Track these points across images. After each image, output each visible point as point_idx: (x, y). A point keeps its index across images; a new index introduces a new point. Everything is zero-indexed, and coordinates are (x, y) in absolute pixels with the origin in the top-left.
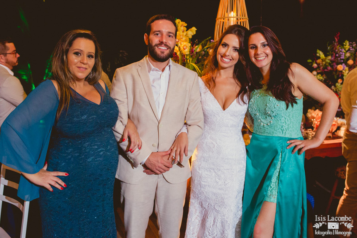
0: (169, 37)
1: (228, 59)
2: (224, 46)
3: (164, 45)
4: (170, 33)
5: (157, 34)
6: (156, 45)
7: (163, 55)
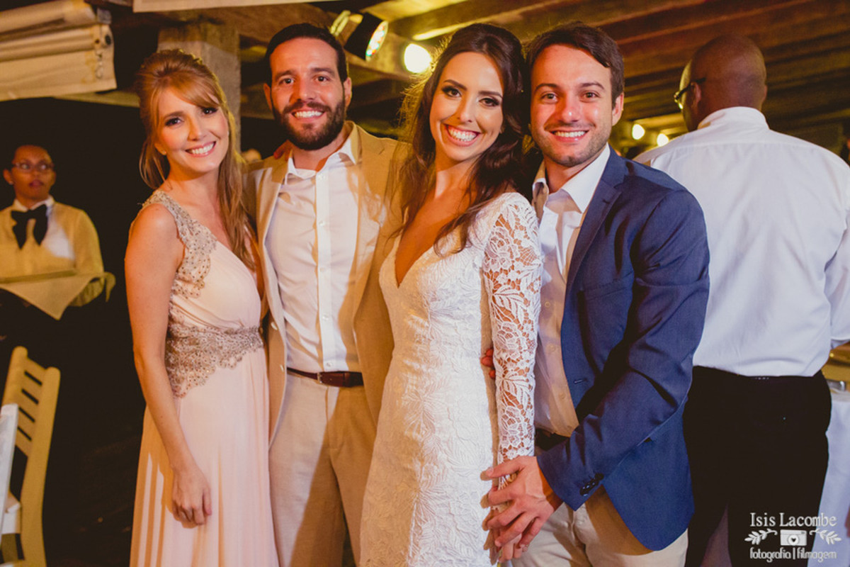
0: (320, 83)
1: (469, 131)
2: (450, 93)
5: (287, 81)
7: (309, 133)
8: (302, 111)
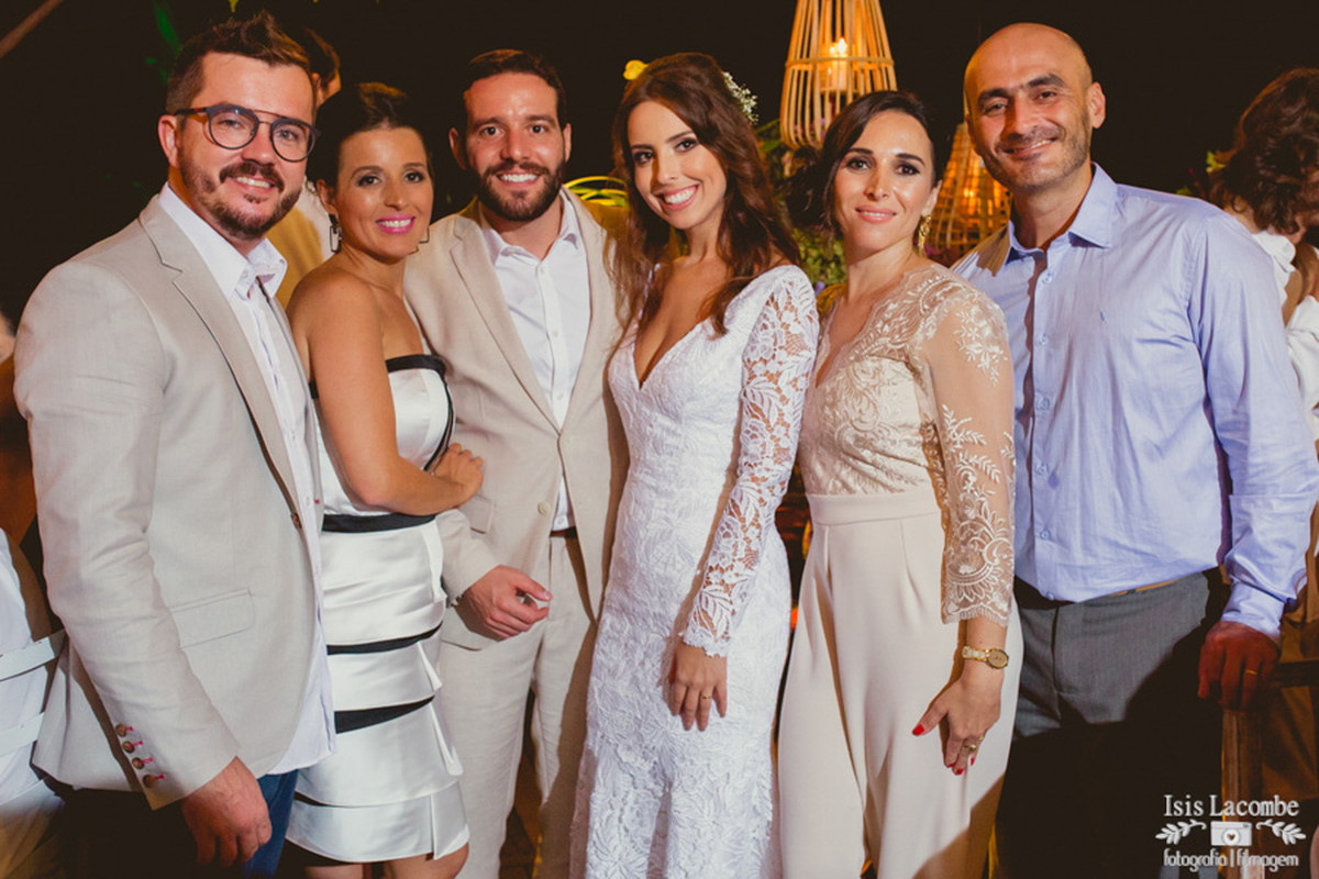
0: (536, 135)
3: (521, 167)
4: (534, 118)
5: (491, 131)
6: (491, 171)
7: (521, 204)
8: (512, 174)
